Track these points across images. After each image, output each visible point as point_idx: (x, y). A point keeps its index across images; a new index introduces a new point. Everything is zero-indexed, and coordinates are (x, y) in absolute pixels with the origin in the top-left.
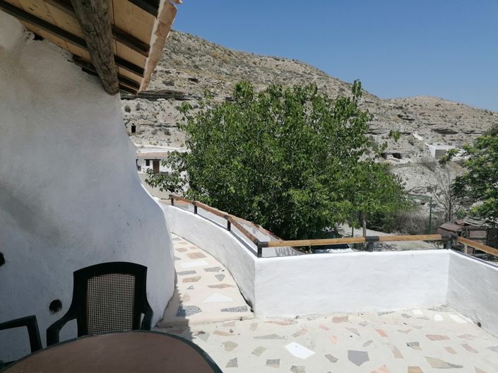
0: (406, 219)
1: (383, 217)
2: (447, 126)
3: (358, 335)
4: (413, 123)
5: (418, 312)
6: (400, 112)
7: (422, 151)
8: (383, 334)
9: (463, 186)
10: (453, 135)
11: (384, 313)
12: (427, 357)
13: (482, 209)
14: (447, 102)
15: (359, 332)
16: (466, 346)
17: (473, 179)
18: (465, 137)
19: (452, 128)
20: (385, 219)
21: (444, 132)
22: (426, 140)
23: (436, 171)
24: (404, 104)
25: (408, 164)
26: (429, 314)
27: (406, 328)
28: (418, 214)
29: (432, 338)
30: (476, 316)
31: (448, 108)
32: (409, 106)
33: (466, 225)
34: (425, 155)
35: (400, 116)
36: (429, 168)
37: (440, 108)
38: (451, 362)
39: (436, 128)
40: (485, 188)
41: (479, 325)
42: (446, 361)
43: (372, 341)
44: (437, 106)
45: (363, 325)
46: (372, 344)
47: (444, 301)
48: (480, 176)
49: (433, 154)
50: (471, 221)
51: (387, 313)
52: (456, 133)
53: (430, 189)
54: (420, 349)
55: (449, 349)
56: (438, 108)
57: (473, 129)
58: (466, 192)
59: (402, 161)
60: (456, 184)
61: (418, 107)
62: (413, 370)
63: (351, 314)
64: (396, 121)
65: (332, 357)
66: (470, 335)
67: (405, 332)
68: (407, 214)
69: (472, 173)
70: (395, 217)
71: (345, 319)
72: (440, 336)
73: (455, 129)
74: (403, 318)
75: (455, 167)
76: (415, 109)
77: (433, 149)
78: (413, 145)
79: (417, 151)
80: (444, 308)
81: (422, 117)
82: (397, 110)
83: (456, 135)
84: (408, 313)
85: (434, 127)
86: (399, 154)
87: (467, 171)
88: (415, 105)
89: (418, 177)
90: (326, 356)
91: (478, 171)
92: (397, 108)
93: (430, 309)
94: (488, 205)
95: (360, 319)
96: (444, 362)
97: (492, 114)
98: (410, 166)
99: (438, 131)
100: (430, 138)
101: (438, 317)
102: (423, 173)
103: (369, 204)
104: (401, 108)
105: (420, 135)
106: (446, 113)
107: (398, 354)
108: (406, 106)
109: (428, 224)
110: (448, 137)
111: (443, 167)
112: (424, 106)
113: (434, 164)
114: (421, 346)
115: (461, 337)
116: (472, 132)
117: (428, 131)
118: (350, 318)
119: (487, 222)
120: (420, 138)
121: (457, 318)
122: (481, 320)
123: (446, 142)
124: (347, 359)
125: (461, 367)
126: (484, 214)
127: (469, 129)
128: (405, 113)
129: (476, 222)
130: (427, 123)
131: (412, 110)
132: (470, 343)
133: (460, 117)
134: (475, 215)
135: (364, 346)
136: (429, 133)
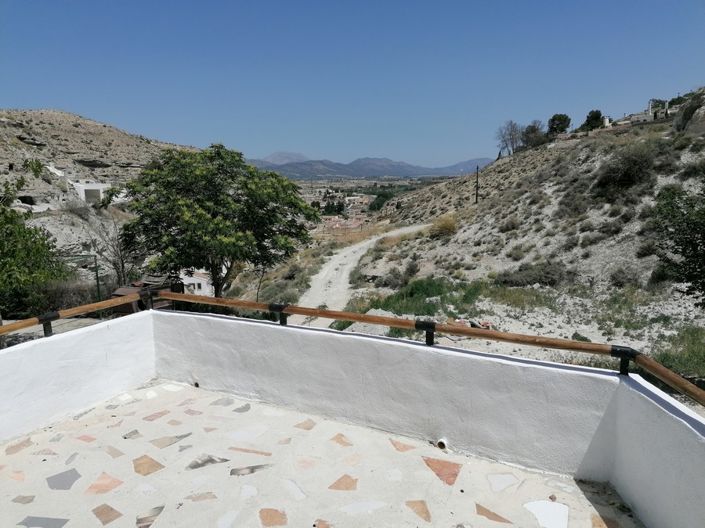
0: (62, 293)
1: (26, 295)
2: (95, 156)
3: (54, 454)
4: (45, 150)
5: (126, 397)
6: (20, 132)
7: (65, 191)
8: (88, 439)
9: (132, 237)
10: (105, 169)
11: (81, 415)
12: (151, 442)
13: (162, 262)
14: (89, 122)
15: (54, 450)
16: (190, 412)
17: (146, 226)
18: (121, 171)
19: (101, 159)
20: (30, 298)
21: (92, 165)
22: (68, 176)
23: (90, 220)
24: (24, 120)
25: (48, 213)
26: (139, 394)
27: (116, 420)
28: (79, 283)
29: (150, 418)
30: (192, 377)
31: (92, 130)
32: (32, 124)
33: (146, 285)
34: (71, 198)
35: (21, 138)
36: (80, 216)
37: (79, 129)
38: (179, 434)
39: (80, 158)
40: (161, 236)
41: (197, 385)
42: (172, 435)
43: (76, 454)
44: (76, 126)
45: (57, 439)
46: (78, 457)
47: (153, 373)
48: (152, 222)
49: (82, 196)
50: (151, 279)
51: (86, 413)
52: (108, 166)
53: (86, 246)
54: (141, 436)
55: (174, 423)
56: (77, 129)
57: (128, 161)
58: (139, 243)
59: (36, 209)
60: (124, 235)
61: (46, 125)
62: (139, 462)
63: (33, 433)
64: (15, 145)
65: (24, 498)
66: (190, 400)
67: (116, 425)
68: (64, 285)
69: (142, 218)
70: (45, 292)
71: (28, 442)
72: (159, 413)
73: (105, 160)
74: (108, 411)
75: (115, 213)
76: (43, 128)
77: (81, 188)
78: (49, 183)
79: (57, 191)
80: (154, 381)
81: (58, 142)
82: (14, 129)
83: (110, 169)
84: (114, 403)
85: (76, 156)
86: (30, 198)
87: (135, 216)
88: (41, 122)
89: (67, 230)
90: (14, 501)
91: (150, 216)
92: (15, 126)
93: (139, 389)
94: (168, 257)
95: (50, 435)
96: (171, 438)
97: (149, 142)
98: (52, 215)
99: (82, 162)
100: (74, 173)
101: (151, 394)
102: (73, 224)
103: (10, 276)
104: (21, 125)
105: (59, 169)
106: (90, 137)
107: (115, 453)
108: (27, 122)
109: (96, 294)
110: (98, 171)
111: (99, 213)
112: (56, 124)
113: (86, 210)
114: (140, 432)
115: (181, 405)
116: (129, 165)
117: (68, 162)
118: (33, 439)
119: (169, 277)
120: (59, 173)
121: (172, 387)
122: (197, 379)
123: (96, 178)
124: (50, 490)
125: (190, 434)
126: (166, 268)
127: (124, 160)
128: (29, 134)
129: (157, 279)
130: (65, 150)
131: (40, 130)
132: (193, 407)
133: (110, 144)
134: (154, 271)
135: (67, 463)
136: (71, 165)
